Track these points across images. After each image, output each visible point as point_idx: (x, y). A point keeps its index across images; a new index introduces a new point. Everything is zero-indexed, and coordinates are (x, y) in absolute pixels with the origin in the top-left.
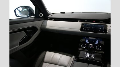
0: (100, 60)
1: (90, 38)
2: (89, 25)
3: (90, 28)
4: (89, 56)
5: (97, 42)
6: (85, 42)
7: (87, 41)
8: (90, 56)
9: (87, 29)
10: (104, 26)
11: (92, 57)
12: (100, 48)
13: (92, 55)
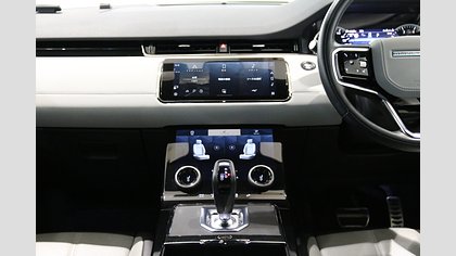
0: (276, 231)
1: (212, 133)
2: (201, 65)
3: (205, 80)
4: (220, 222)
5: (249, 150)
6: (190, 158)
7: (200, 151)
8: (225, 225)
9: (192, 86)
10: (272, 64)
11: (236, 224)
12: (267, 178)
13: (236, 217)
